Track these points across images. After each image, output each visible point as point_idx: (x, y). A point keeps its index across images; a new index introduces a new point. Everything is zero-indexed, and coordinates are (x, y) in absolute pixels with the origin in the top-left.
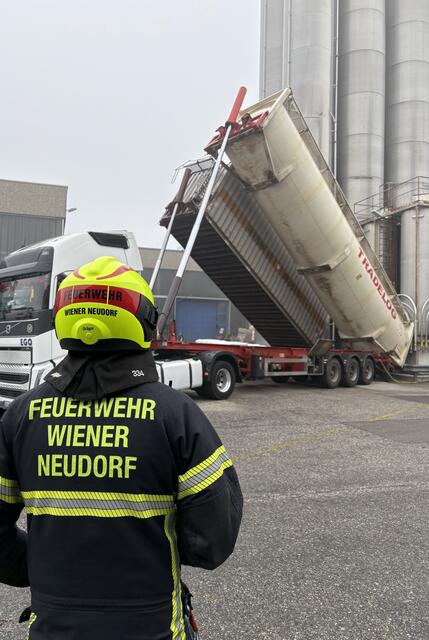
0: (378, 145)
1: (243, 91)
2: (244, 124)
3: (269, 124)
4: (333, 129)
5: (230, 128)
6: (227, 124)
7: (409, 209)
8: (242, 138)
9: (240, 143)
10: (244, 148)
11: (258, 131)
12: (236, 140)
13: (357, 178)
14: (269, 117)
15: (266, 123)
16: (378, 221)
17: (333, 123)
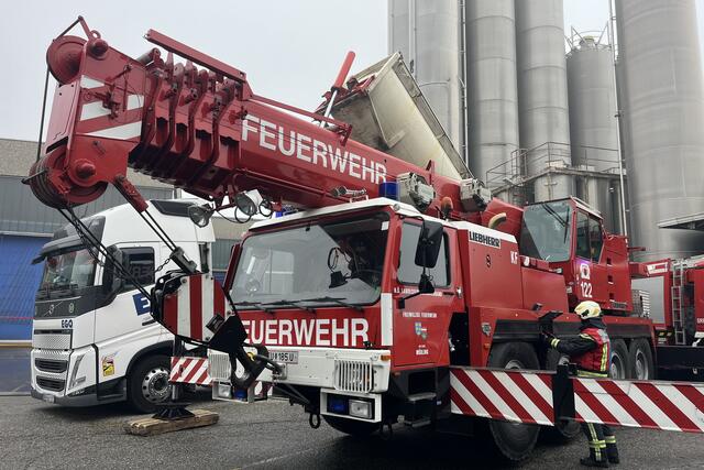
0: (511, 111)
1: (351, 56)
2: (350, 88)
3: (374, 89)
4: (463, 94)
5: (335, 93)
6: (333, 89)
7: (541, 176)
8: (348, 103)
9: (347, 109)
10: (352, 114)
11: (364, 96)
12: (343, 106)
13: (490, 145)
14: (376, 81)
15: (371, 87)
16: (512, 189)
17: (462, 89)
